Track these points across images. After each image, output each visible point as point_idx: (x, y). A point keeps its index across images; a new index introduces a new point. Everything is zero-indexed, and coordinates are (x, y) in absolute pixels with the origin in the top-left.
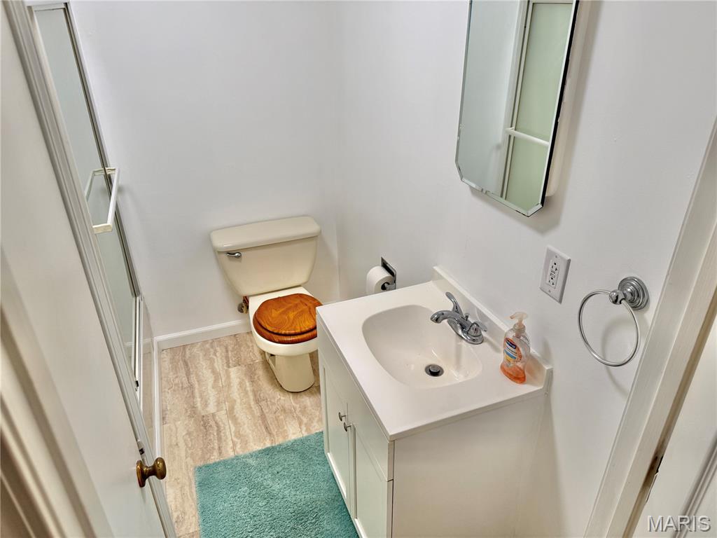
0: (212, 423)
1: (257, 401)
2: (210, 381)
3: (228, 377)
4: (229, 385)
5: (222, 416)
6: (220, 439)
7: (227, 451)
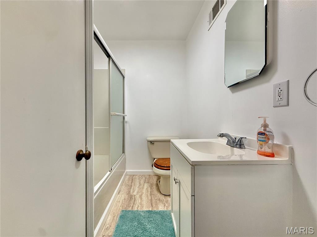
0: (133, 198)
1: (151, 195)
2: (138, 186)
3: (144, 186)
4: (143, 188)
5: (138, 196)
6: (134, 203)
7: (135, 208)
